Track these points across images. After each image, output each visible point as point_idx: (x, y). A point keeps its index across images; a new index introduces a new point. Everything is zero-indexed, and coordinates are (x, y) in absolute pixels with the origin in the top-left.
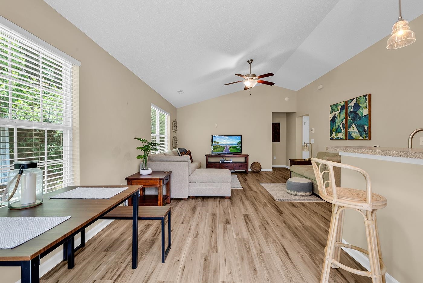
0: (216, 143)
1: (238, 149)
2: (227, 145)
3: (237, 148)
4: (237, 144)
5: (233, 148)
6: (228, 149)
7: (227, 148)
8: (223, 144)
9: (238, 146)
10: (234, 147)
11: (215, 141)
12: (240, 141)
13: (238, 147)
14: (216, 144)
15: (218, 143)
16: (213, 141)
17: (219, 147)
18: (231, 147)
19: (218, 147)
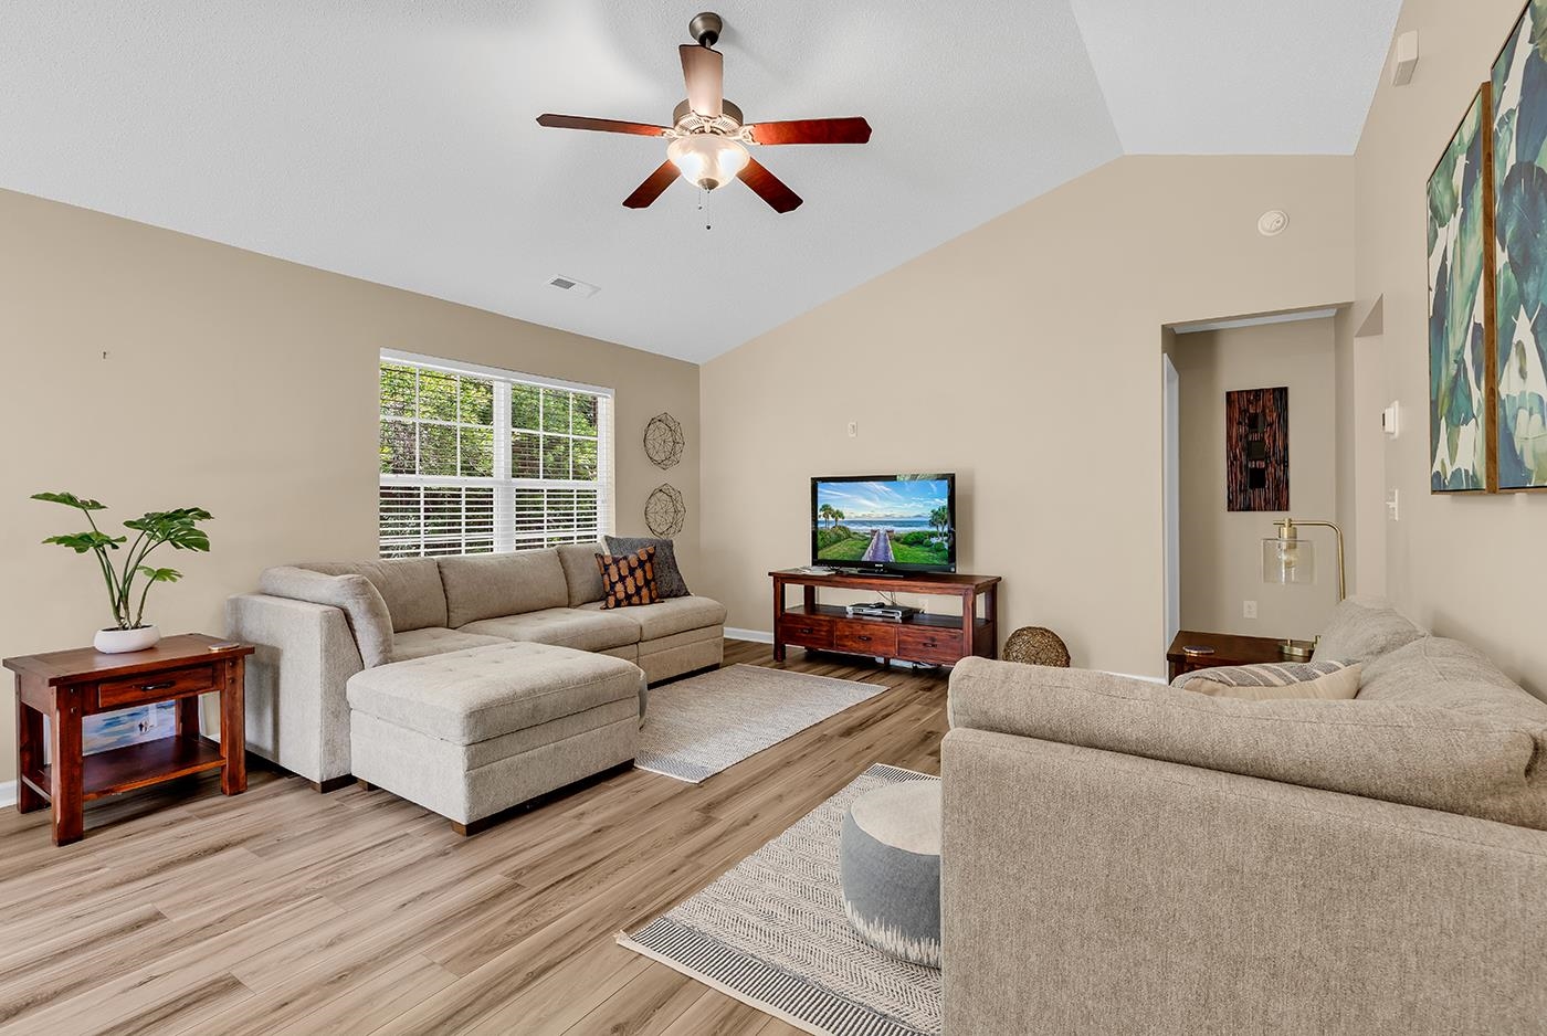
0: (831, 519)
1: (938, 550)
2: (882, 529)
3: (929, 545)
4: (932, 524)
5: (911, 544)
6: (886, 548)
7: (882, 544)
8: (863, 523)
9: (932, 535)
10: (917, 541)
11: (825, 508)
12: (945, 502)
13: (934, 540)
14: (830, 523)
15: (841, 515)
16: (820, 507)
17: (843, 535)
18: (897, 540)
19: (839, 539)
